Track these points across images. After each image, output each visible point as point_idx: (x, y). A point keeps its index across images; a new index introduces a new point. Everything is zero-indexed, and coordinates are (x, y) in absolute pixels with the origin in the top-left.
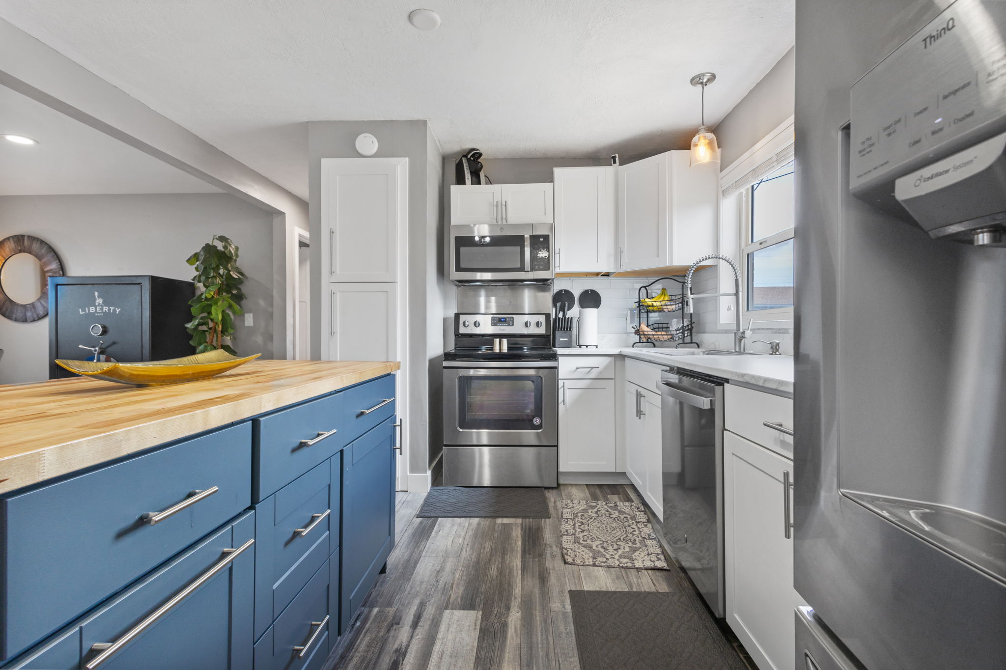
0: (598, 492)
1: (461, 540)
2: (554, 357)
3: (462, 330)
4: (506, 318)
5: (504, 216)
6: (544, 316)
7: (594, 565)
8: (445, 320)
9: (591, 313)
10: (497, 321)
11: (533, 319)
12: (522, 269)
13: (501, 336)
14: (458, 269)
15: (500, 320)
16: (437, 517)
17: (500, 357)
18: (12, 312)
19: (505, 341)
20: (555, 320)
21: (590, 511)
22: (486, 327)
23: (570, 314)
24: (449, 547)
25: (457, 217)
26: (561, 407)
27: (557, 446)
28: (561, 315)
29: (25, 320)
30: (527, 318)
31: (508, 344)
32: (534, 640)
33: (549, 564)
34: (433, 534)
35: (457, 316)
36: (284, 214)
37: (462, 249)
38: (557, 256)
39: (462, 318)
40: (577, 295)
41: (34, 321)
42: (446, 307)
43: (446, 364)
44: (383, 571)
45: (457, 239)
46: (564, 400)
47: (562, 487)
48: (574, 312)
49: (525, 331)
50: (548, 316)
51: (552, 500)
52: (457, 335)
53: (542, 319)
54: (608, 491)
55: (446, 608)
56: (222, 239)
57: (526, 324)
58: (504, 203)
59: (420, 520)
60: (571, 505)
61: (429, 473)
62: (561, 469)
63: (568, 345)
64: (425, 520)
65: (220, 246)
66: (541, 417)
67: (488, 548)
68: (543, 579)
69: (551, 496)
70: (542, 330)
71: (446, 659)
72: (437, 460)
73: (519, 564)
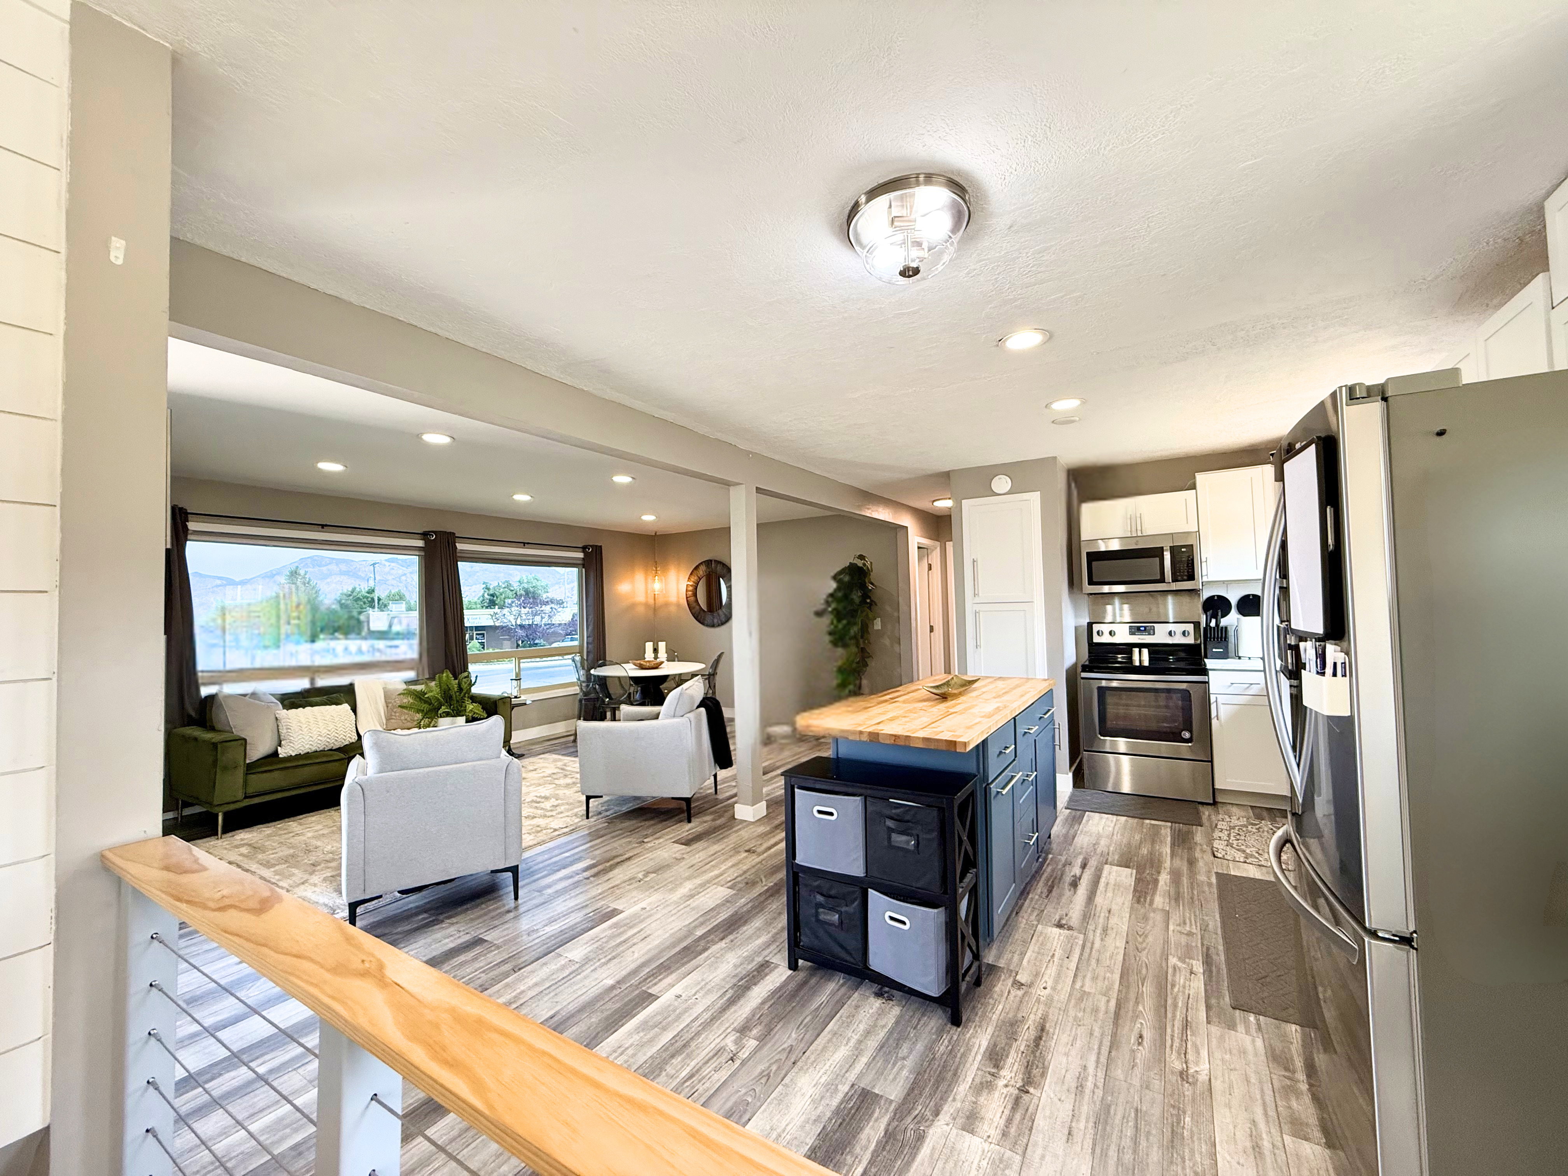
0: (1265, 814)
1: (1111, 829)
2: (1204, 672)
3: (1096, 639)
4: (1145, 627)
5: (1139, 528)
6: (1192, 625)
7: (1245, 862)
8: (1076, 628)
9: (1251, 622)
10: (1134, 631)
11: (1179, 628)
12: (1162, 580)
13: (1141, 646)
14: (1091, 582)
15: (1138, 629)
16: (1086, 811)
17: (1141, 670)
18: (704, 619)
19: (1145, 651)
20: (1205, 629)
21: (1250, 827)
22: (1123, 636)
23: (1224, 622)
24: (1101, 831)
25: (1086, 533)
26: (1214, 722)
27: (1212, 761)
28: (1213, 624)
29: (713, 626)
30: (1171, 627)
31: (1150, 653)
32: (1181, 890)
33: (1198, 854)
34: (1084, 821)
35: (1090, 625)
36: (907, 527)
37: (1094, 564)
38: (1204, 564)
39: (1096, 628)
40: (1234, 602)
41: (719, 626)
42: (1076, 616)
43: (1084, 675)
44: (1049, 837)
45: (1088, 554)
46: (1217, 716)
47: (1219, 805)
48: (1232, 619)
49: (1170, 641)
50: (1197, 625)
51: (1207, 813)
52: (1092, 645)
53: (1190, 628)
54: (1279, 815)
55: (1106, 863)
56: (861, 557)
57: (1170, 633)
58: (1138, 515)
59: (1068, 811)
60: (1228, 819)
61: (1071, 775)
62: (1217, 787)
63: (1225, 656)
64: (1074, 812)
65: (860, 563)
66: (1191, 732)
67: (1137, 837)
68: (1192, 862)
69: (1206, 812)
70: (1190, 640)
71: (1111, 887)
72: (1078, 761)
73: (1169, 851)
